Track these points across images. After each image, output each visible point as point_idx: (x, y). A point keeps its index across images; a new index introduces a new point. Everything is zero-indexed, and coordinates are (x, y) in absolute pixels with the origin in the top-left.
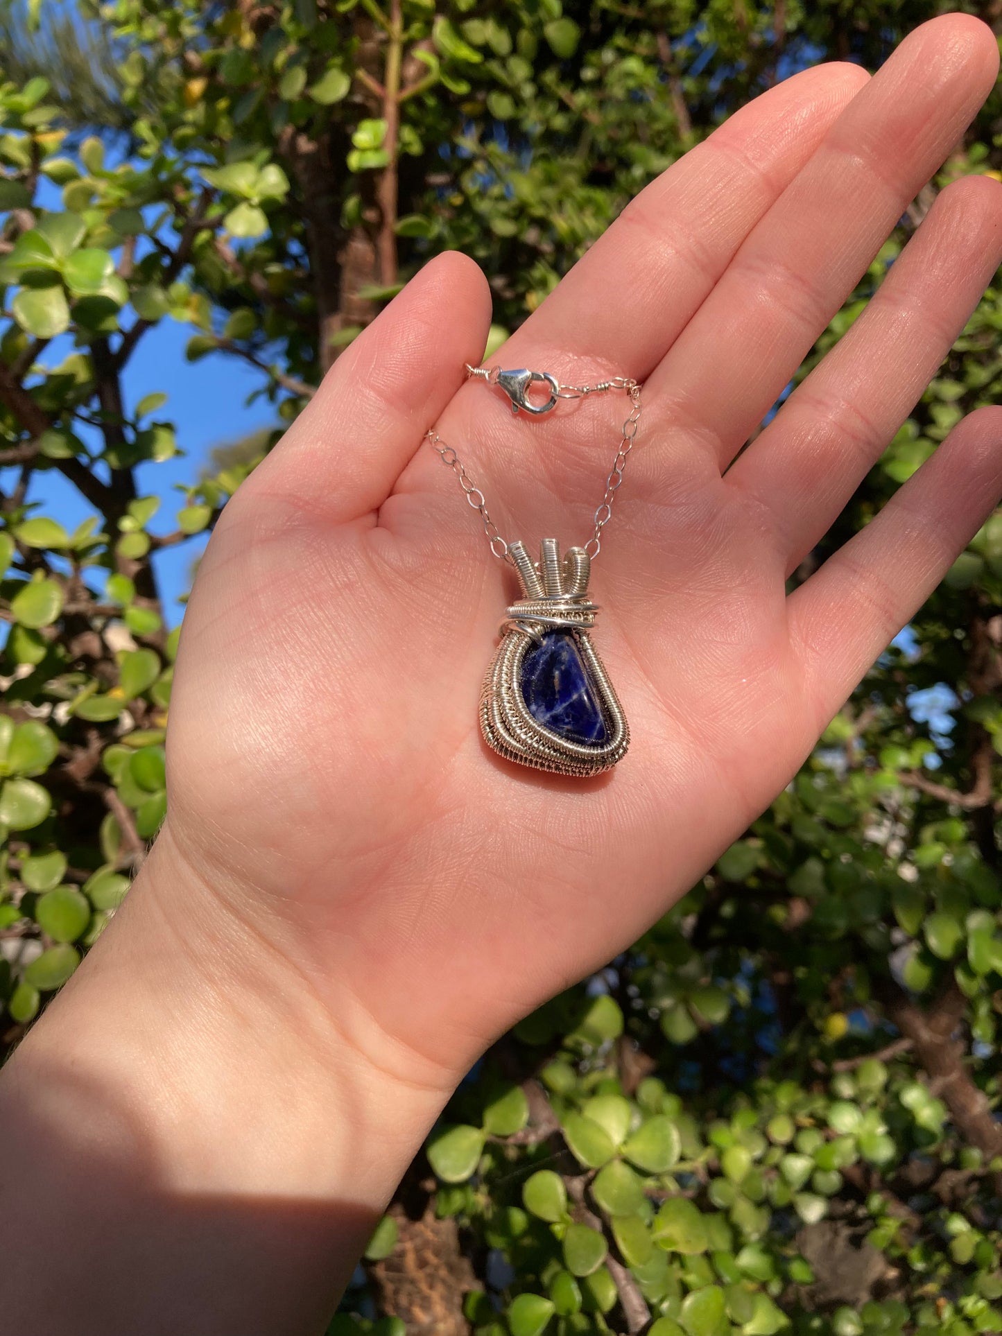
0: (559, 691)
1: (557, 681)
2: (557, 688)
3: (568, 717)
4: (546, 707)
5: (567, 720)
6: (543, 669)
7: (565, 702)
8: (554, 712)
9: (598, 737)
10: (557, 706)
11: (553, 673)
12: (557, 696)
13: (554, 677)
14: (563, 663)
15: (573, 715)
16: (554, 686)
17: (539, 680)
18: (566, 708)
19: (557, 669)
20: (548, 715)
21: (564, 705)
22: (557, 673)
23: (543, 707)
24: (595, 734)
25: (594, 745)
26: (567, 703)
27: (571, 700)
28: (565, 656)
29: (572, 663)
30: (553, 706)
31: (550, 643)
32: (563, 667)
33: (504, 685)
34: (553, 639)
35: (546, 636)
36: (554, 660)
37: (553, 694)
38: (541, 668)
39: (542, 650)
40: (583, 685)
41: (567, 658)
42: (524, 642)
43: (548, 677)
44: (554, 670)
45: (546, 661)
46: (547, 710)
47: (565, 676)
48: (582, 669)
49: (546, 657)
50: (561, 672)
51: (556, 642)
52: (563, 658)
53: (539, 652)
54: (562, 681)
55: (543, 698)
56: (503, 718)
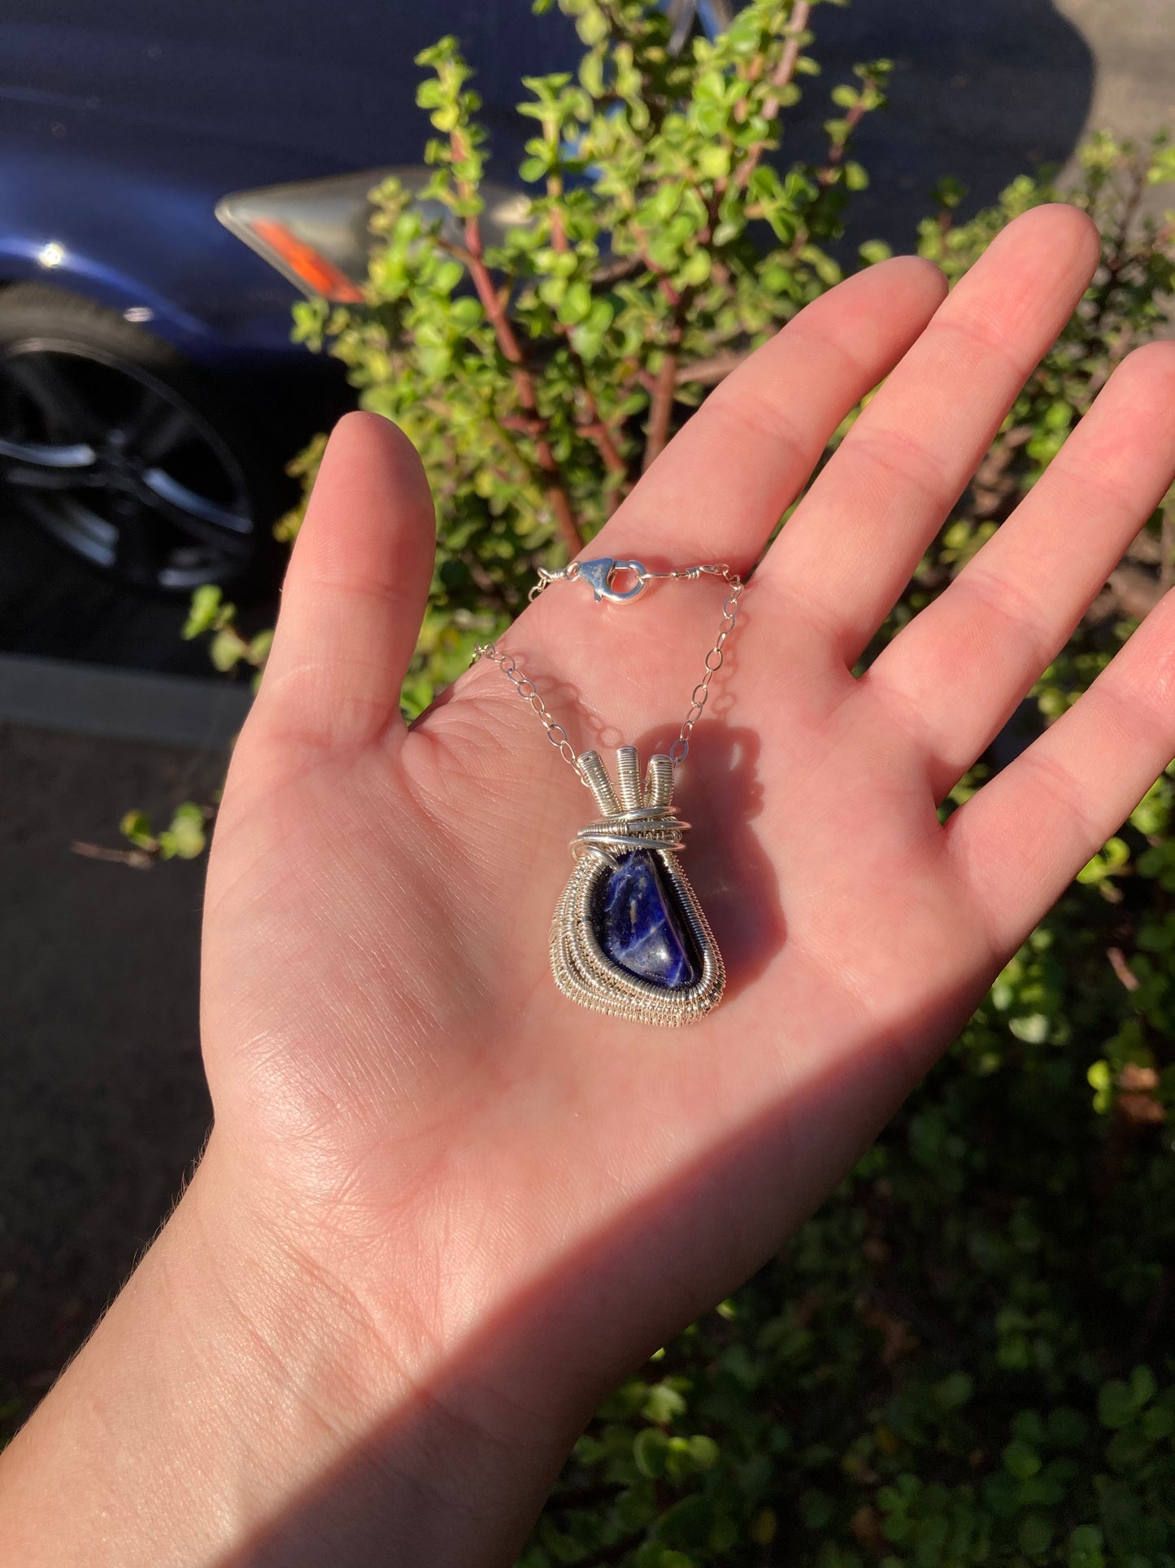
0: (635, 924)
1: (633, 913)
2: (633, 921)
3: (646, 955)
4: (621, 944)
5: (645, 959)
6: (618, 899)
7: (642, 938)
8: (630, 949)
9: (682, 979)
10: (633, 942)
11: (629, 902)
12: (633, 931)
13: (630, 908)
14: (641, 891)
16: (629, 919)
17: (614, 911)
18: (643, 945)
19: (633, 898)
20: (623, 953)
21: (641, 941)
22: (633, 903)
23: (619, 944)
24: (678, 975)
26: (644, 939)
27: (649, 935)
28: (642, 883)
29: (651, 890)
30: (629, 942)
31: (626, 867)
32: (640, 896)
33: (571, 919)
34: (631, 862)
35: (622, 859)
36: (631, 887)
37: (629, 928)
38: (616, 897)
39: (617, 876)
40: (662, 916)
41: (645, 886)
42: (595, 868)
43: (624, 908)
44: (631, 899)
45: (622, 889)
46: (622, 947)
47: (642, 906)
48: (661, 897)
49: (623, 883)
50: (638, 902)
51: (633, 867)
52: (640, 886)
53: (614, 878)
54: (638, 912)
55: (618, 934)
56: (572, 958)
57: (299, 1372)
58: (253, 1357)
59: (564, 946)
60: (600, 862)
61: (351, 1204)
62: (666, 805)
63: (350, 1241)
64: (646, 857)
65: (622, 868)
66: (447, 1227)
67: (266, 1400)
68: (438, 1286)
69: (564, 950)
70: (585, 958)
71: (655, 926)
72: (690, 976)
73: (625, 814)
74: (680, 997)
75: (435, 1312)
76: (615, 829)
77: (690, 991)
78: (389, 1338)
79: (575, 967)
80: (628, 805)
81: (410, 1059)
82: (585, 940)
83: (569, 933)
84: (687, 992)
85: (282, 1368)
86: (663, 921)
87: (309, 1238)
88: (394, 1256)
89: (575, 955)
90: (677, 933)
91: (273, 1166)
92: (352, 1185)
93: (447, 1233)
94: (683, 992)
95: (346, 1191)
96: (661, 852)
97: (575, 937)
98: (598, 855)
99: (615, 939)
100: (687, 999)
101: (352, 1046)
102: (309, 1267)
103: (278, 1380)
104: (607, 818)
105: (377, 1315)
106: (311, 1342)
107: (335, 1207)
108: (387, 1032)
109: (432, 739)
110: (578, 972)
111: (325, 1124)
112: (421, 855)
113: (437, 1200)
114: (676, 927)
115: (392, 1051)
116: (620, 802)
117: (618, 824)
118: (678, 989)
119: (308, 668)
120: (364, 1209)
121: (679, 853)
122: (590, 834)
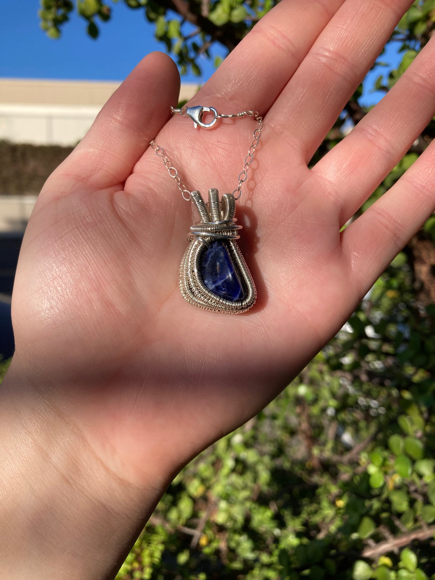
1: (218, 268)
2: (218, 272)
3: (224, 287)
5: (223, 289)
6: (211, 261)
8: (217, 284)
9: (240, 297)
10: (218, 281)
11: (216, 263)
12: (218, 276)
13: (216, 266)
14: (221, 259)
15: (227, 287)
16: (216, 271)
17: (209, 267)
18: (223, 283)
19: (218, 261)
20: (214, 286)
21: (222, 281)
22: (218, 263)
23: (211, 281)
24: (238, 296)
25: (237, 301)
26: (224, 280)
27: (226, 279)
28: (222, 254)
29: (226, 258)
30: (216, 281)
31: (214, 246)
32: (221, 261)
33: (190, 270)
34: (216, 244)
35: (212, 243)
36: (216, 257)
39: (210, 251)
40: (231, 271)
41: (223, 256)
42: (200, 246)
43: (214, 266)
45: (212, 257)
47: (222, 264)
49: (212, 254)
51: (217, 247)
52: (221, 256)
53: (208, 251)
54: (220, 266)
55: (211, 277)
56: (191, 287)
60: (202, 244)
62: (231, 219)
65: (212, 247)
69: (186, 283)
70: (197, 287)
72: (243, 295)
74: (239, 304)
76: (209, 229)
77: (243, 301)
79: (192, 291)
80: (215, 219)
82: (197, 279)
86: (233, 272)
89: (192, 285)
94: (240, 302)
96: (229, 240)
97: (191, 278)
98: (201, 240)
99: (210, 279)
100: (242, 305)
104: (205, 224)
110: (194, 293)
116: (211, 219)
117: (211, 227)
121: (237, 240)
122: (197, 231)
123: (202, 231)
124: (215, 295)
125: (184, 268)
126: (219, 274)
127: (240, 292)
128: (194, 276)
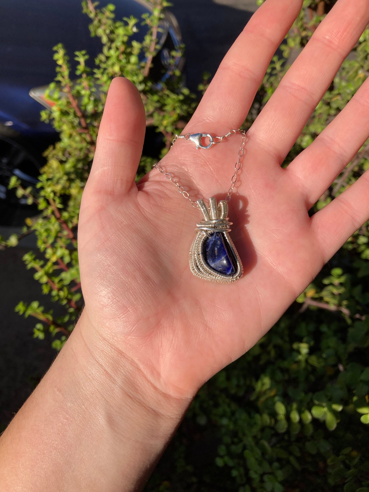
1: (216, 252)
2: (216, 254)
5: (220, 266)
6: (211, 247)
7: (219, 260)
10: (217, 261)
11: (215, 249)
12: (216, 258)
13: (215, 250)
14: (218, 245)
17: (210, 251)
22: (216, 249)
23: (211, 261)
24: (230, 271)
28: (219, 242)
29: (222, 245)
30: (215, 261)
31: (213, 237)
32: (218, 247)
33: (196, 253)
34: (214, 236)
35: (212, 235)
36: (215, 244)
37: (215, 256)
38: (210, 246)
39: (210, 240)
40: (225, 254)
41: (220, 243)
42: (204, 237)
43: (213, 250)
44: (215, 248)
45: (212, 244)
46: (213, 263)
47: (219, 250)
48: (225, 247)
49: (212, 242)
50: (218, 248)
51: (216, 237)
52: (218, 243)
53: (209, 240)
54: (218, 252)
55: (211, 258)
56: (197, 265)
57: (119, 381)
58: (105, 376)
59: (194, 261)
60: (205, 235)
61: (133, 336)
62: (225, 218)
63: (133, 346)
64: (220, 234)
65: (212, 237)
66: (162, 341)
67: (110, 388)
68: (159, 358)
69: (194, 262)
70: (201, 265)
71: (224, 257)
72: (234, 271)
73: (213, 221)
74: (231, 277)
75: (158, 365)
76: (210, 225)
77: (234, 275)
78: (145, 373)
79: (198, 268)
80: (213, 218)
81: (149, 294)
82: (201, 260)
83: (196, 257)
84: (233, 276)
85: (114, 380)
86: (226, 255)
87: (120, 345)
88: (146, 350)
89: (198, 264)
90: (230, 258)
91: (108, 326)
92: (133, 331)
93: (162, 343)
94: (232, 276)
95: (132, 333)
96: (224, 232)
97: (198, 259)
98: (204, 233)
99: (210, 259)
100: (233, 278)
101: (132, 291)
102: (120, 353)
103: (113, 383)
104: (207, 222)
105: (141, 366)
106: (122, 373)
107: (128, 337)
108: (142, 287)
109: (147, 193)
110: (199, 269)
111: (125, 314)
112: (147, 232)
113: (159, 334)
114: (229, 256)
115: (144, 292)
116: (211, 217)
117: (211, 224)
118: (230, 275)
119: (106, 168)
120: (137, 337)
121: (229, 233)
122: (202, 227)
123: (204, 227)
124: (214, 271)
125: (193, 252)
126: (217, 256)
127: (231, 268)
128: (200, 257)
